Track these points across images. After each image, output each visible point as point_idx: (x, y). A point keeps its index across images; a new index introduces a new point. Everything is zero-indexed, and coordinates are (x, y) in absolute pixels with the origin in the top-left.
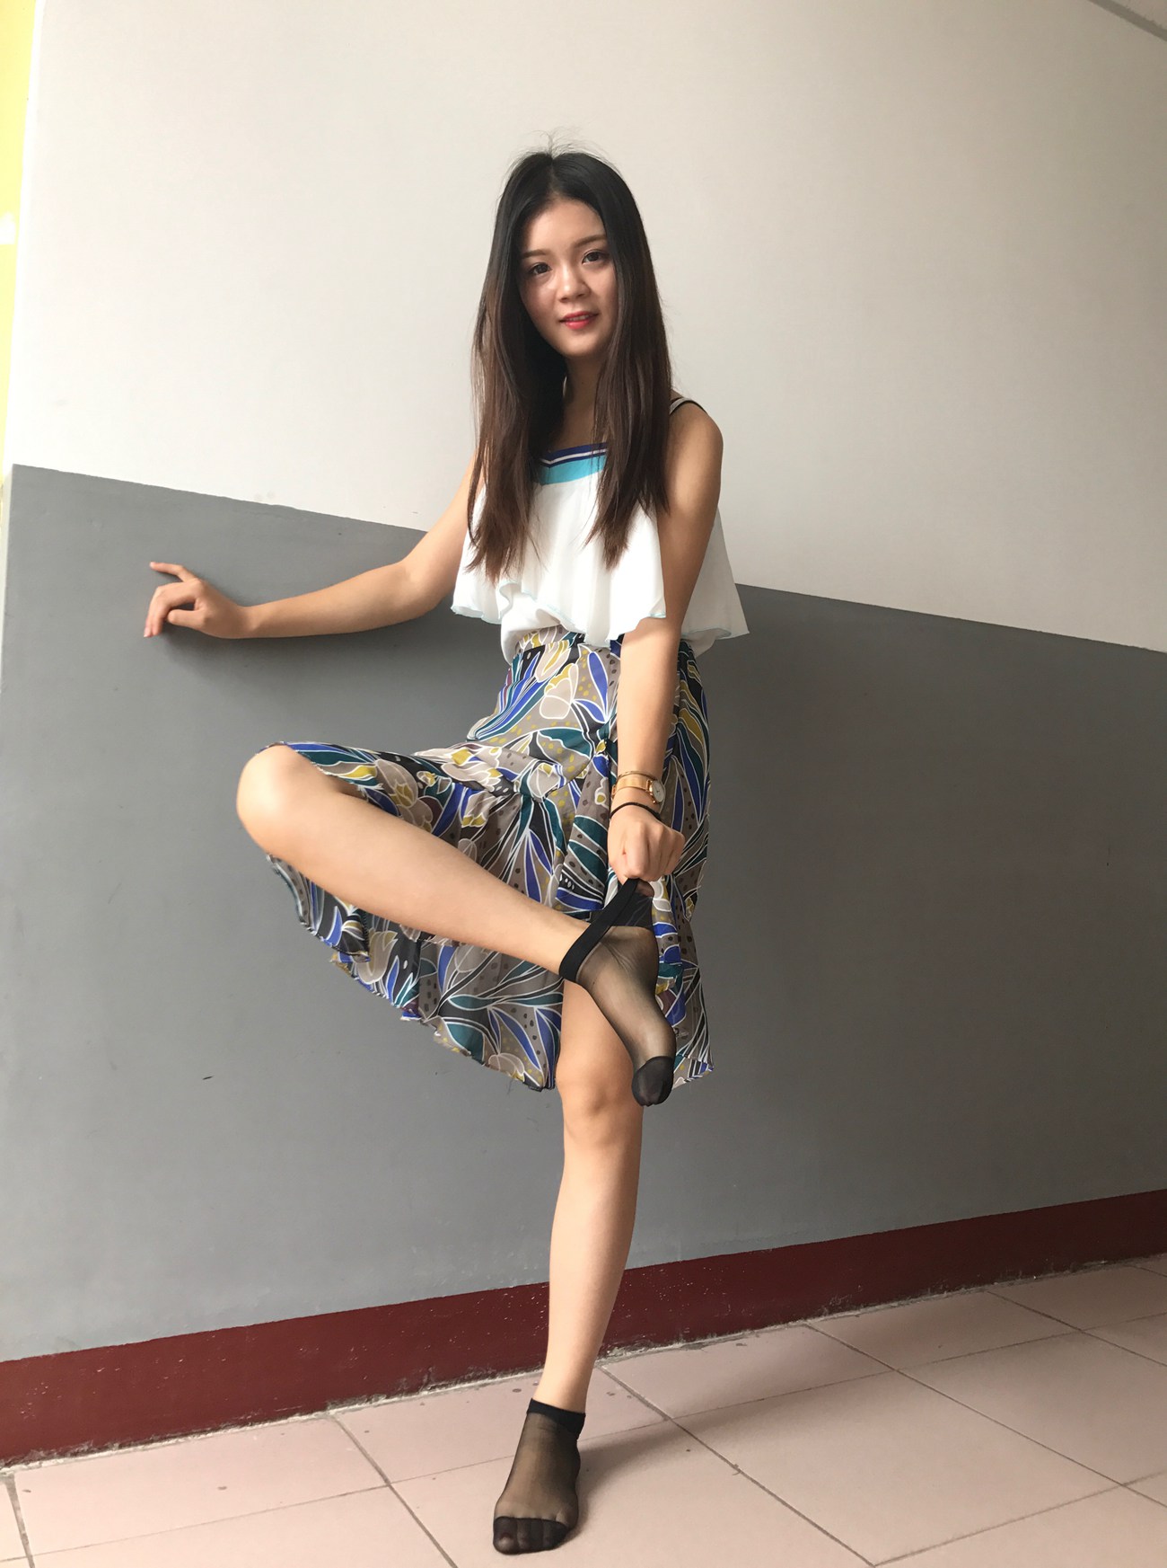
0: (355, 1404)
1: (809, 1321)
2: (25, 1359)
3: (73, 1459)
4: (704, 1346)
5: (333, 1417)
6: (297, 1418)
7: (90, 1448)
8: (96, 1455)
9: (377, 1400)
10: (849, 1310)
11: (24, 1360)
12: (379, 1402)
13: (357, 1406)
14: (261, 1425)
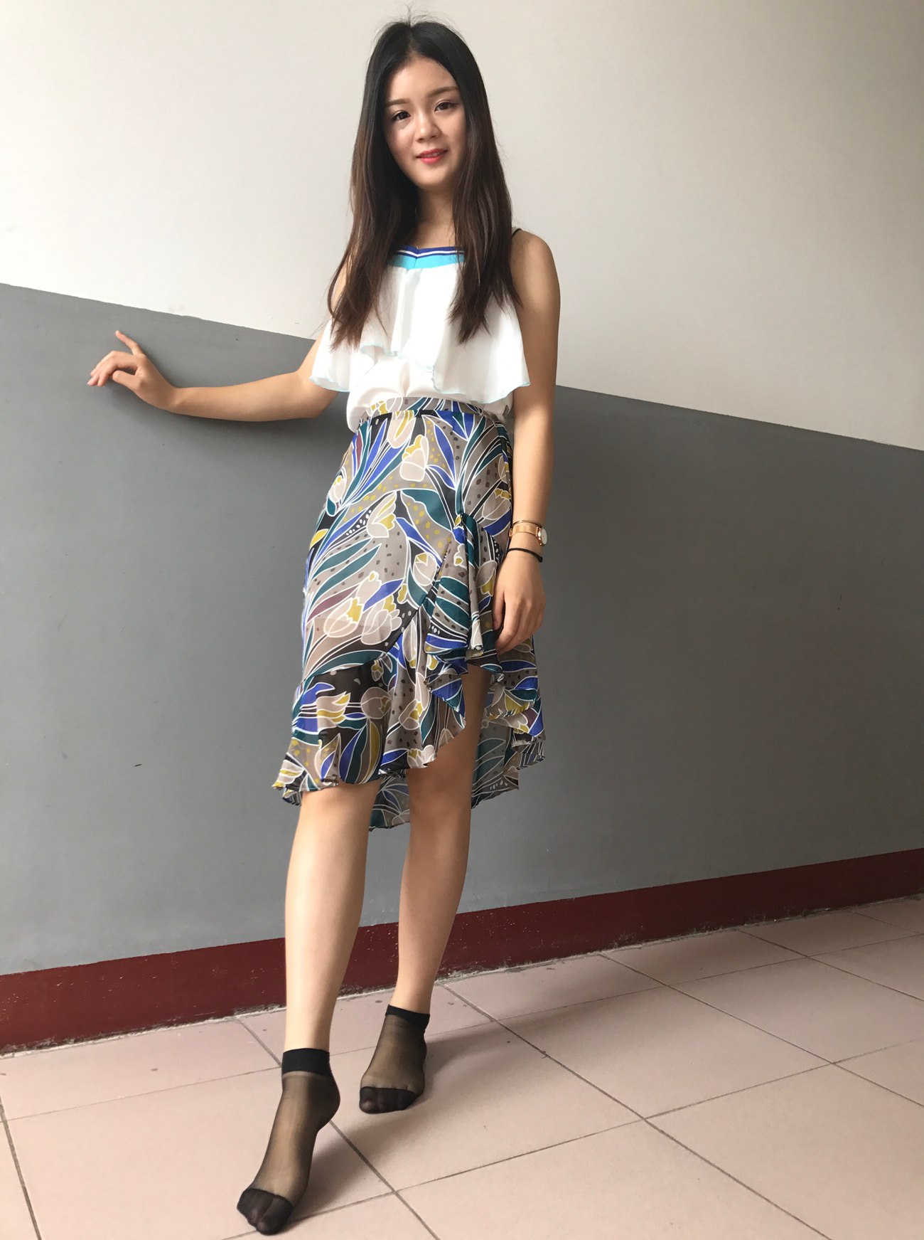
0: (255, 1011)
1: (603, 952)
3: (39, 1051)
4: (522, 970)
5: (239, 1020)
6: (211, 1021)
7: (52, 1042)
8: (57, 1048)
9: (272, 1009)
10: (634, 944)
12: (274, 1010)
13: (257, 1013)
14: (183, 1026)
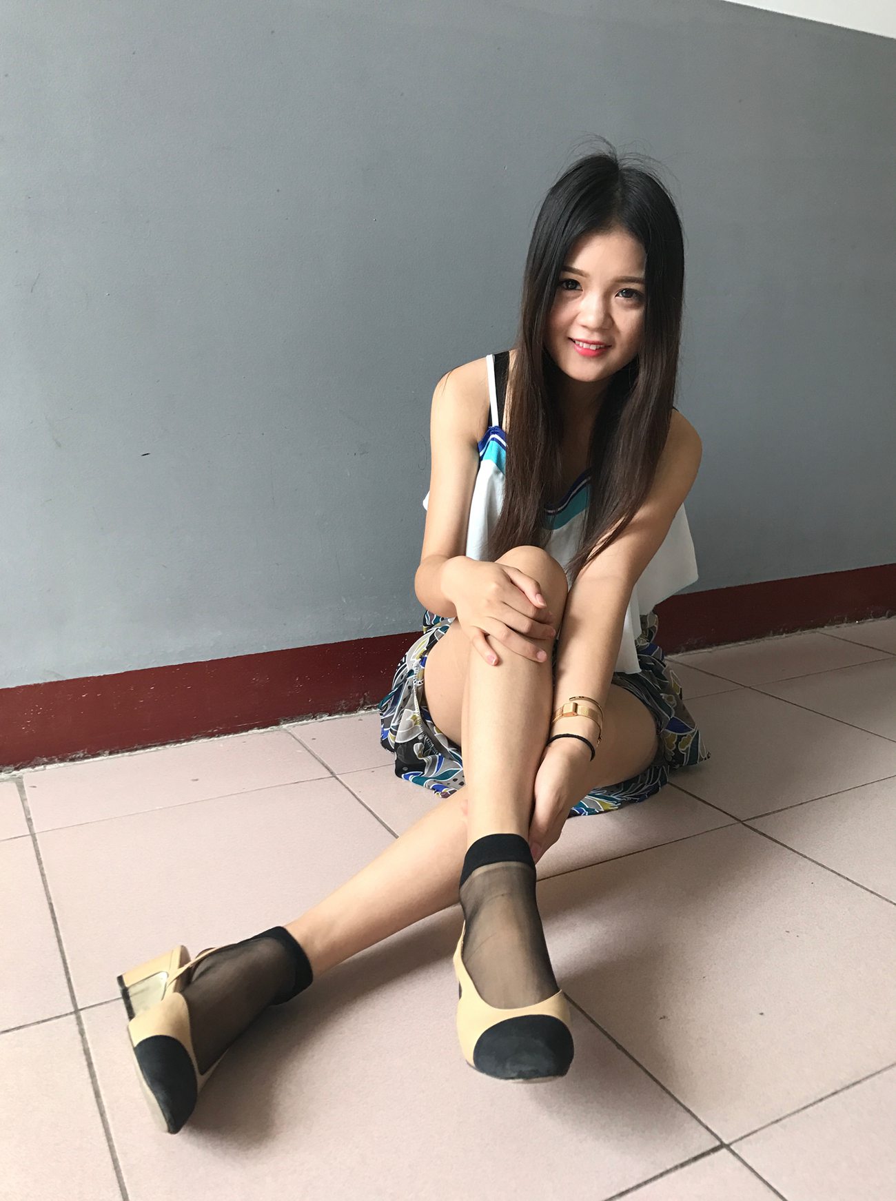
0: (304, 720)
2: (20, 687)
3: (71, 764)
5: (285, 730)
6: (255, 731)
7: (85, 755)
8: (91, 760)
9: (321, 717)
10: (703, 648)
11: (18, 688)
12: (323, 719)
14: (226, 737)
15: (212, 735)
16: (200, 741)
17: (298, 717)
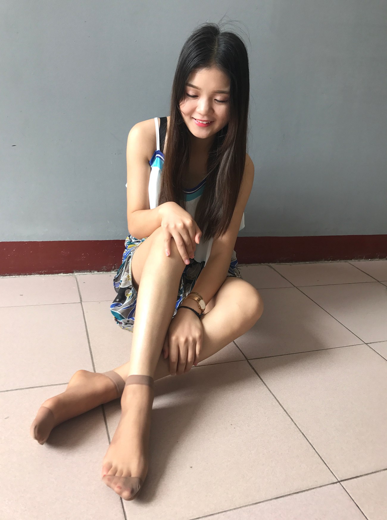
0: (85, 272)
1: (270, 264)
5: (75, 276)
9: (94, 272)
10: (289, 262)
13: (86, 273)
14: (48, 275)
15: (41, 274)
16: (36, 276)
17: (83, 271)
